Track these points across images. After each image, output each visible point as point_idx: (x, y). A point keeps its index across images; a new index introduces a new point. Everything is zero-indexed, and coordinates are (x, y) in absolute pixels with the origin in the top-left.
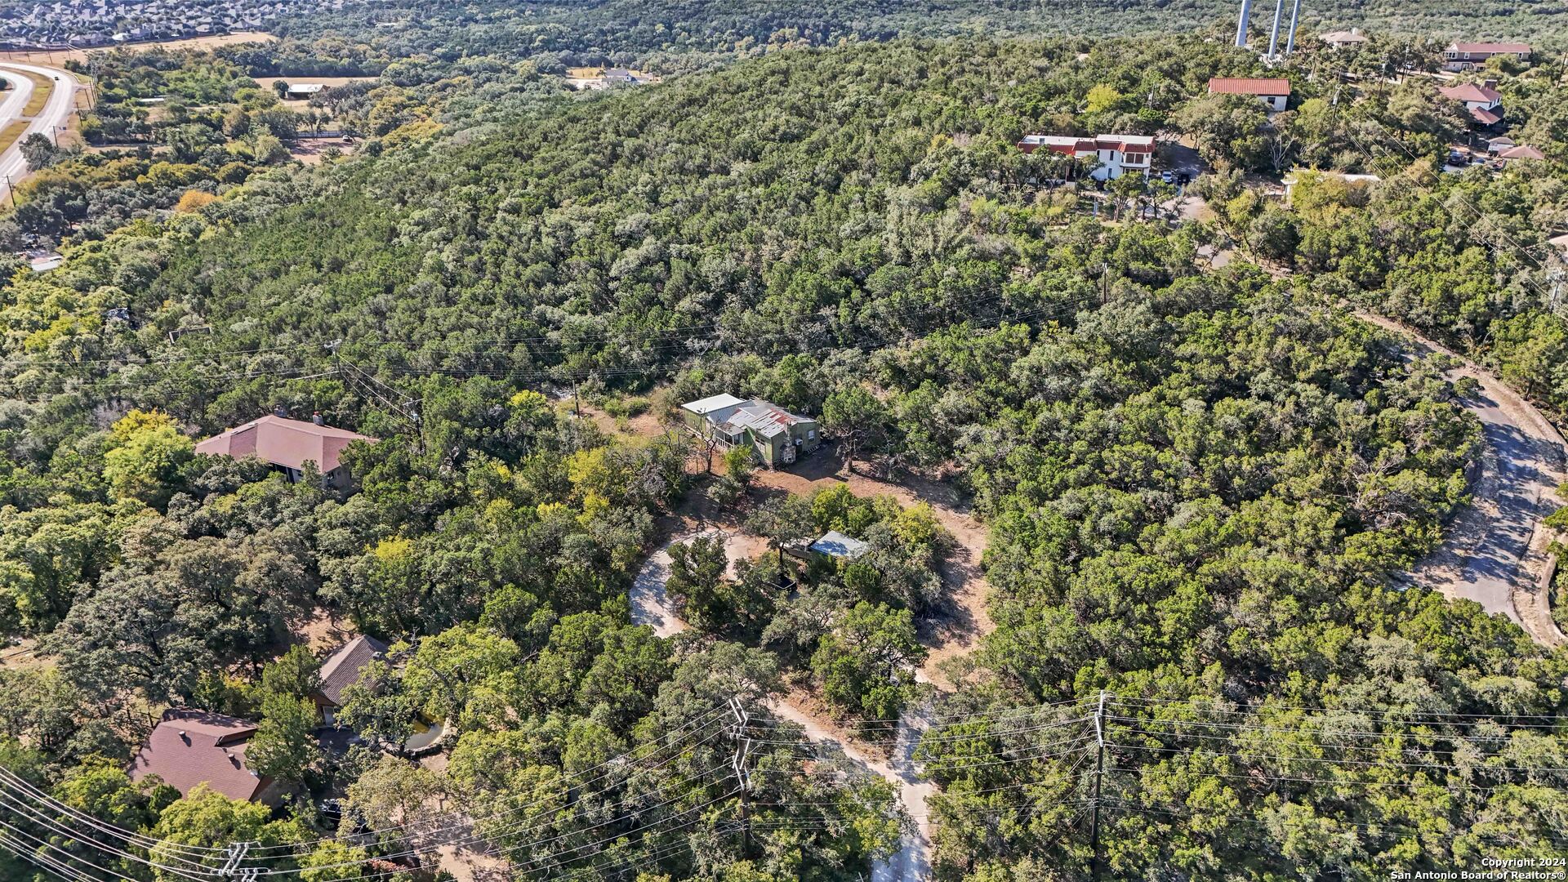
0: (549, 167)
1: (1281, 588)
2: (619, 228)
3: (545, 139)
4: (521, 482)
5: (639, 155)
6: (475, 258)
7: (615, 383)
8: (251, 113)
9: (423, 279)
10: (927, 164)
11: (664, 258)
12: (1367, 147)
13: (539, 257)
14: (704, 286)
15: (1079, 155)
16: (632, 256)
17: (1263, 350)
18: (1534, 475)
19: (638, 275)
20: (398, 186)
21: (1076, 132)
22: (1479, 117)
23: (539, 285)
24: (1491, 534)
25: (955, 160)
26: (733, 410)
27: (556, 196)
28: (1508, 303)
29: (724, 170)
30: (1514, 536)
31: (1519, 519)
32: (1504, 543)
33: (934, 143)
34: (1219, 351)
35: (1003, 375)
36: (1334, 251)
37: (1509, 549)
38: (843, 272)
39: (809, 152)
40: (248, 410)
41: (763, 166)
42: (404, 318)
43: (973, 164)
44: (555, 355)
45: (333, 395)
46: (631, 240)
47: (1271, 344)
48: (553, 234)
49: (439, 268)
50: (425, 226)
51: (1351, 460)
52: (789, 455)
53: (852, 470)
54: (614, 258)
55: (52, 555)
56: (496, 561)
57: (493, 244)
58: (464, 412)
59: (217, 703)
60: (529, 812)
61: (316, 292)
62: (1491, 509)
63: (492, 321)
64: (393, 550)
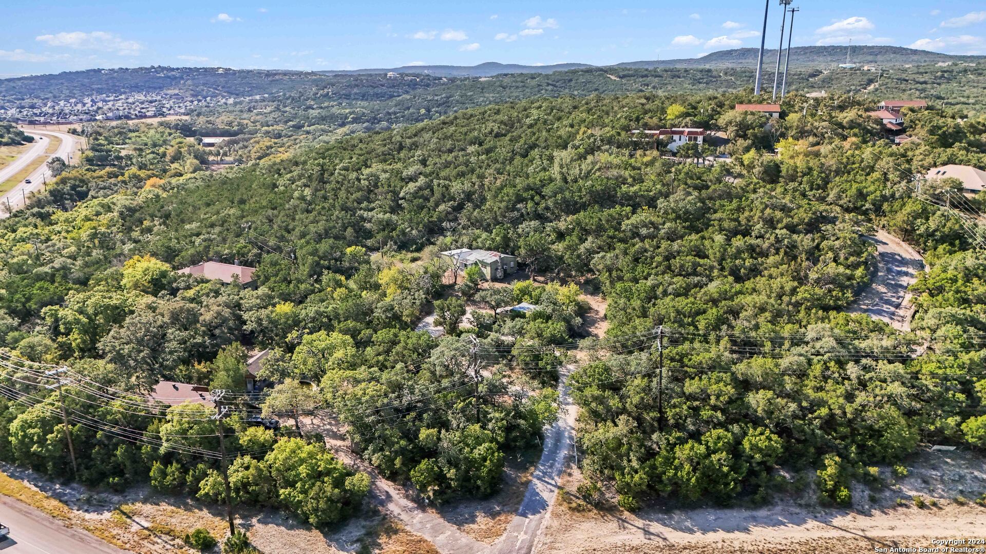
1: (762, 310)
2: (404, 174)
4: (353, 284)
5: (415, 146)
6: (322, 193)
7: (403, 246)
8: (182, 150)
9: (293, 203)
10: (577, 143)
11: (429, 186)
13: (359, 189)
14: (453, 199)
15: (661, 137)
16: (412, 186)
17: (759, 214)
18: (906, 274)
19: (415, 196)
20: (276, 167)
21: (660, 128)
22: (889, 126)
23: (360, 202)
24: (881, 299)
25: (592, 140)
26: (468, 254)
27: (369, 163)
28: (893, 196)
29: (464, 150)
30: (894, 299)
31: (897, 292)
32: (888, 302)
33: (581, 132)
34: (735, 216)
35: (617, 229)
36: (800, 174)
37: (890, 305)
38: (528, 188)
39: (511, 140)
40: (198, 259)
41: (485, 147)
42: (283, 219)
43: (602, 141)
44: (369, 234)
45: (246, 250)
46: (413, 179)
47: (762, 211)
48: (367, 179)
49: (302, 198)
50: (293, 181)
51: (805, 264)
52: (500, 274)
53: (534, 280)
54: (402, 188)
55: (96, 315)
56: (341, 312)
57: (333, 185)
58: (321, 253)
59: (188, 379)
60: (364, 399)
61: (232, 211)
62: (882, 289)
63: (334, 217)
64: (285, 308)
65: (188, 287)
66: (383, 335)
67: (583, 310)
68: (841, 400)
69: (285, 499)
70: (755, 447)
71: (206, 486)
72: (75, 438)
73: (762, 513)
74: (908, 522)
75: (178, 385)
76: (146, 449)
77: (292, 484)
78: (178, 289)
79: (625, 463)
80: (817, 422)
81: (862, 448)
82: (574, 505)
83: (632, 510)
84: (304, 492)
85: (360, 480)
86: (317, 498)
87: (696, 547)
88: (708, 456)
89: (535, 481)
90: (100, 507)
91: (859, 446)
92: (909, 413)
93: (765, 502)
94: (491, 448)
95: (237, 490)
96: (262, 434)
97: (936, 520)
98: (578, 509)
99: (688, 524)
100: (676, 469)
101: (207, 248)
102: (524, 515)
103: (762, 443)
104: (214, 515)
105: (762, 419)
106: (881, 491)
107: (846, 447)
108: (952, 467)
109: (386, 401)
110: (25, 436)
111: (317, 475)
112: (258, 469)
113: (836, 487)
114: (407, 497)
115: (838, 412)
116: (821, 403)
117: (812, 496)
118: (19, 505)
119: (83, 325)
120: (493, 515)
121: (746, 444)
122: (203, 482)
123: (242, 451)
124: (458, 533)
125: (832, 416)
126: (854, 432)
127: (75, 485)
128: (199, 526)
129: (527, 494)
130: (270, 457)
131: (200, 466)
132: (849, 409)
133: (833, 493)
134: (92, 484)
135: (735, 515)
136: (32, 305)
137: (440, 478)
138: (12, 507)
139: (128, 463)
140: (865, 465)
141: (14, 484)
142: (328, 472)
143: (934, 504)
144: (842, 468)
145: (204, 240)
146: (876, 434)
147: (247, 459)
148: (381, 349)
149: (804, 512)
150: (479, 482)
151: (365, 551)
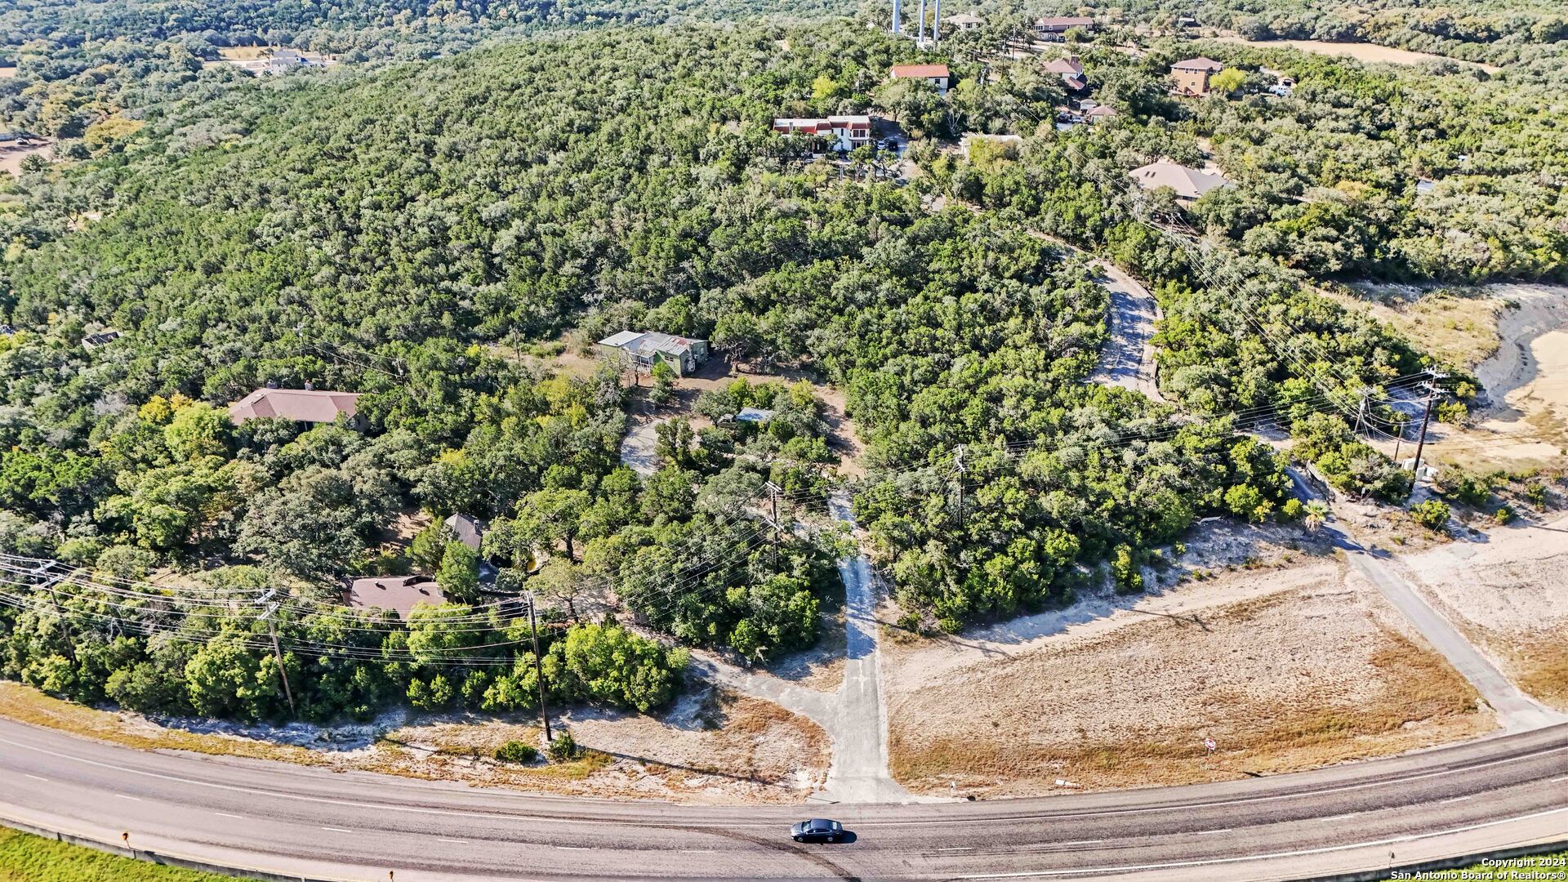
1: (1023, 394)
4: (510, 406)
7: (533, 334)
12: (1008, 114)
13: (421, 243)
15: (820, 133)
17: (981, 262)
18: (1139, 318)
19: (518, 250)
21: (812, 114)
22: (1072, 84)
23: (432, 266)
24: (1124, 354)
26: (638, 341)
27: (407, 192)
28: (1112, 218)
29: (543, 161)
30: (1135, 353)
31: (1136, 344)
32: (1130, 358)
33: (713, 130)
34: (955, 265)
36: (1007, 192)
37: (1133, 361)
38: (686, 235)
40: (246, 385)
43: (749, 145)
47: (985, 257)
51: (1043, 322)
52: (691, 366)
53: (738, 370)
58: (442, 364)
59: (389, 571)
62: (1120, 340)
64: (454, 457)
67: (820, 410)
68: (1123, 489)
69: (599, 691)
71: (499, 695)
72: (290, 671)
73: (1071, 611)
74: (1193, 595)
75: (382, 581)
77: (601, 674)
79: (942, 587)
80: (1105, 514)
81: (1146, 533)
82: (900, 638)
83: (955, 632)
84: (621, 680)
85: (683, 656)
86: (644, 683)
87: (1025, 656)
88: (1015, 567)
90: (354, 742)
91: (1143, 532)
92: (1181, 491)
93: (1072, 601)
94: (805, 596)
97: (1214, 590)
98: (904, 641)
99: (1012, 635)
100: (992, 585)
102: (854, 657)
103: (1064, 546)
105: (1057, 521)
106: (1165, 571)
107: (1132, 535)
108: (1222, 536)
111: (632, 660)
113: (1130, 576)
114: (726, 661)
115: (1122, 502)
116: (1104, 495)
117: (1110, 587)
120: (825, 663)
121: (1049, 549)
122: (488, 693)
123: (518, 648)
124: (798, 689)
125: (1117, 506)
126: (1138, 518)
127: (295, 724)
128: (502, 739)
129: (849, 636)
132: (1132, 498)
133: (1128, 581)
135: (1050, 617)
137: (762, 638)
139: (373, 687)
140: (1150, 547)
141: (207, 739)
142: (646, 654)
143: (1211, 575)
144: (1131, 555)
146: (1154, 517)
147: (529, 656)
149: (1105, 604)
150: (803, 634)
151: (710, 725)
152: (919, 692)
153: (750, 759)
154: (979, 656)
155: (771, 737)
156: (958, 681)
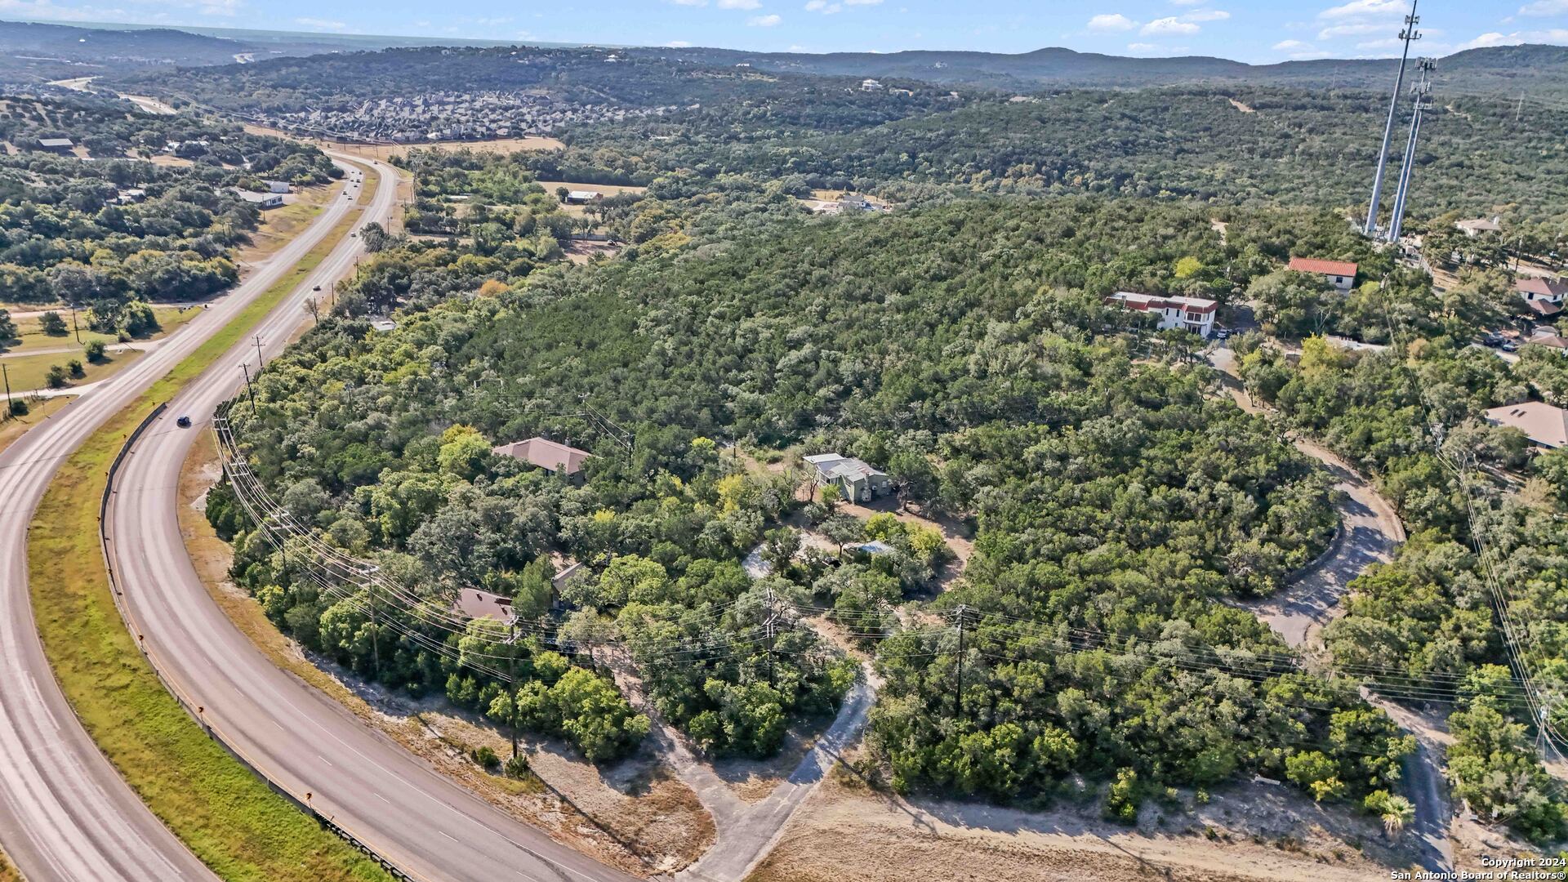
0: (753, 286)
2: (790, 335)
3: (758, 264)
4: (688, 490)
5: (823, 282)
6: (687, 348)
7: (764, 440)
8: (538, 216)
9: (650, 359)
10: (1029, 308)
13: (731, 351)
14: (839, 381)
15: (1150, 310)
16: (794, 355)
18: (1374, 561)
19: (795, 370)
20: (644, 291)
21: (1156, 293)
23: (728, 370)
24: (1320, 592)
26: (836, 463)
27: (753, 308)
29: (881, 300)
31: (1345, 585)
32: (1325, 597)
35: (1018, 457)
37: (1327, 602)
38: (935, 379)
40: (524, 433)
42: (633, 384)
44: (729, 419)
45: (579, 428)
46: (797, 344)
48: (743, 336)
49: (662, 353)
50: (657, 322)
51: (1237, 534)
52: (866, 496)
53: (906, 509)
54: (782, 355)
55: (409, 499)
56: (664, 529)
57: (702, 339)
58: (660, 445)
59: (495, 588)
60: (656, 640)
61: (575, 362)
62: (1330, 578)
63: (690, 391)
64: (604, 517)
65: (508, 475)
66: (698, 566)
67: (942, 560)
68: (1160, 711)
69: (569, 730)
70: (1044, 748)
71: (497, 705)
72: (381, 641)
73: (1039, 818)
74: (1187, 850)
75: (484, 594)
76: (444, 659)
77: (575, 716)
78: (497, 475)
79: (904, 744)
80: (1126, 732)
81: (1168, 767)
82: (846, 779)
83: (903, 794)
84: (586, 726)
85: (641, 723)
86: (595, 734)
87: (951, 839)
88: (992, 749)
89: (817, 749)
90: (399, 711)
91: (1165, 764)
92: (1238, 736)
93: (1044, 807)
94: (773, 709)
95: (524, 714)
96: (555, 660)
97: (1218, 853)
98: (850, 785)
99: (956, 817)
100: (955, 758)
101: (537, 419)
102: (794, 781)
103: (1055, 745)
104: (503, 735)
105: (1066, 719)
106: (1174, 814)
107: (1152, 762)
109: (677, 644)
110: (334, 629)
111: (599, 711)
112: (546, 697)
113: (1122, 804)
114: (687, 746)
115: (1150, 723)
117: (1097, 810)
118: (325, 698)
119: (396, 511)
120: (765, 777)
121: (1037, 744)
122: (493, 702)
123: (536, 675)
124: (724, 789)
125: (1145, 726)
126: (1163, 748)
127: (376, 685)
128: (486, 744)
129: (804, 762)
130: (559, 685)
131: (493, 684)
132: (1164, 722)
133: (1117, 809)
134: (394, 685)
135: (1009, 815)
136: (345, 476)
137: (718, 732)
138: (319, 699)
139: (427, 671)
140: (1165, 784)
141: (320, 675)
142: (610, 710)
143: (1226, 837)
144: (1136, 784)
145: (538, 406)
146: (1187, 752)
147: (538, 684)
148: (693, 581)
149: (1081, 824)
150: (755, 742)
151: (633, 792)
152: (824, 832)
153: (640, 829)
154: (907, 822)
155: (670, 820)
156: (868, 836)
